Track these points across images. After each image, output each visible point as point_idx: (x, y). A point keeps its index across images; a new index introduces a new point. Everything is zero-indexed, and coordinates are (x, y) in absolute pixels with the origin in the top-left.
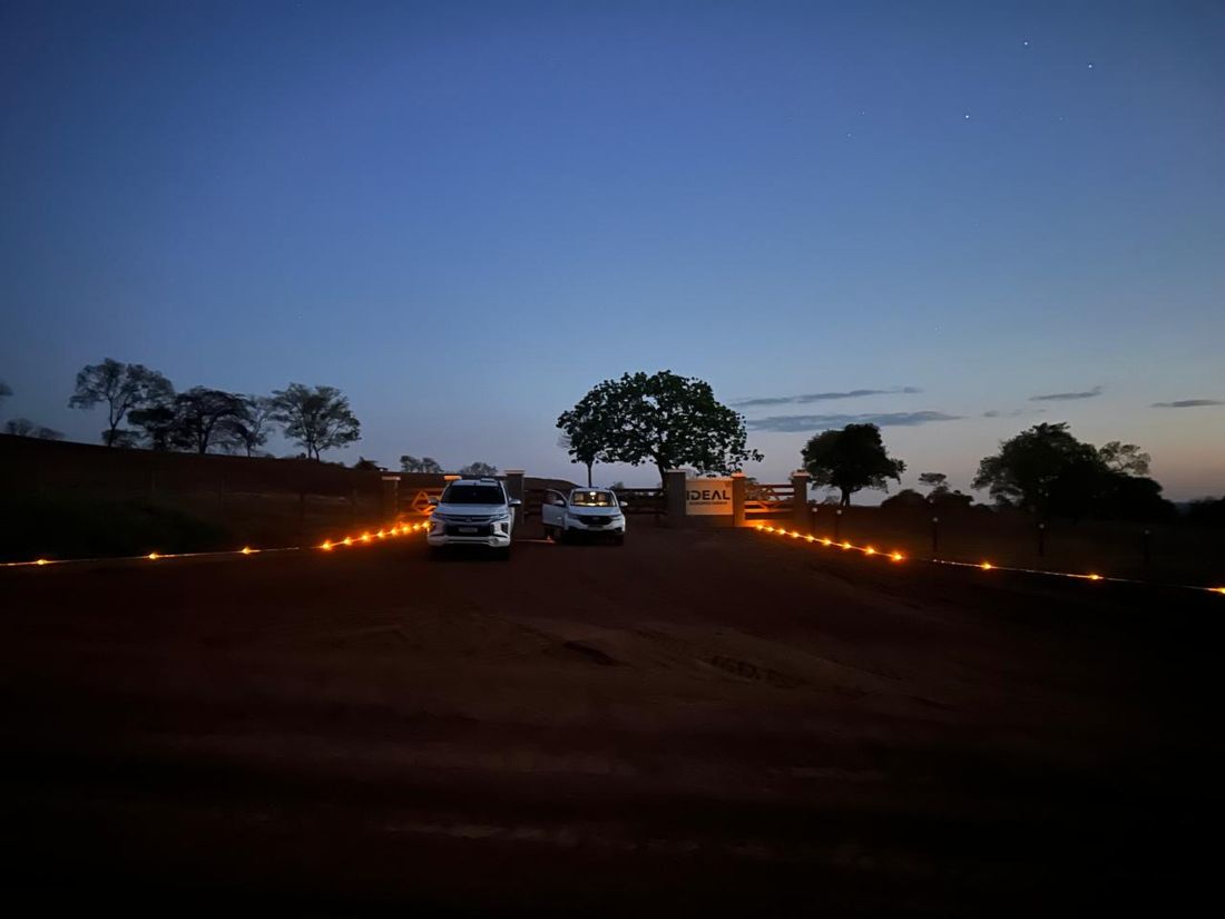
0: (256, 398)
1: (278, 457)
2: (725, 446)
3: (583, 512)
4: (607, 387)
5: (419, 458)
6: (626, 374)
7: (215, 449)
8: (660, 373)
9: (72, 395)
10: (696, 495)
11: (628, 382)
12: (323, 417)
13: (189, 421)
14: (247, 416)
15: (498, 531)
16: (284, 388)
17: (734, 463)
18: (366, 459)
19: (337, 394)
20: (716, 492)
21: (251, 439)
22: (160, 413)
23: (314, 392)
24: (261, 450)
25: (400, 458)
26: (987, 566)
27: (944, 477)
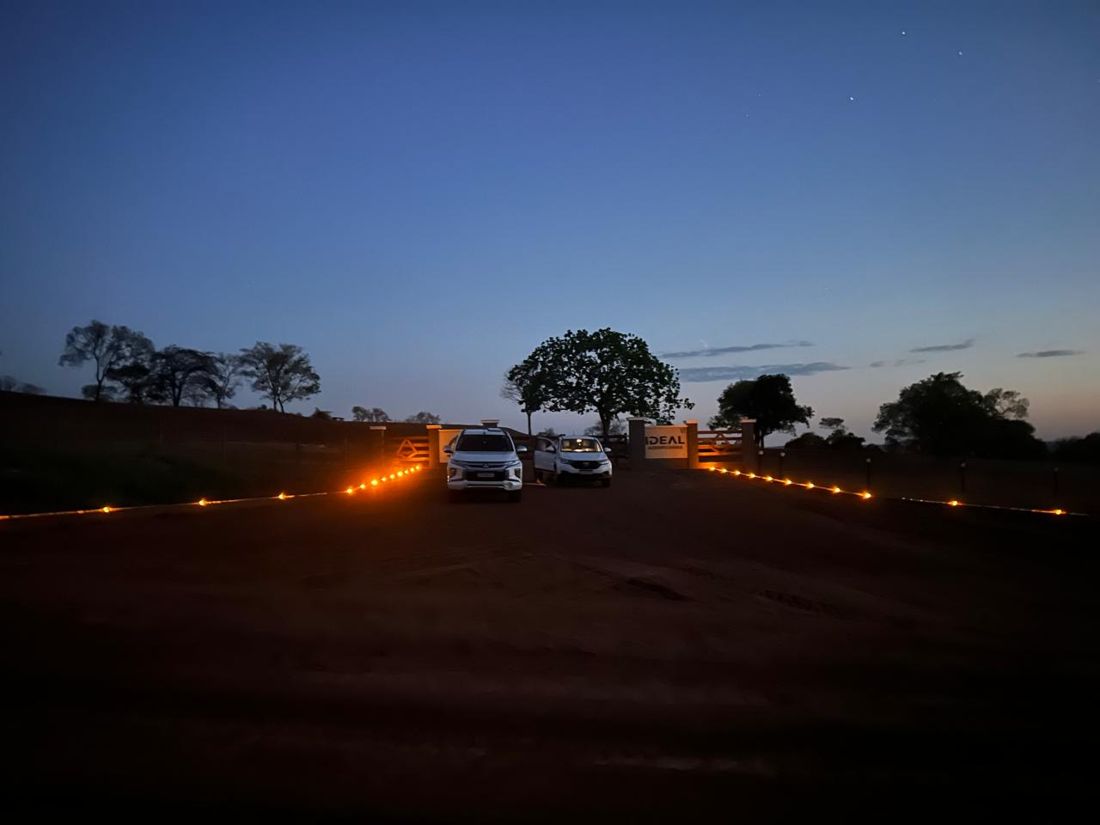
0: (225, 355)
1: (240, 408)
2: (659, 395)
3: (573, 457)
4: (553, 344)
5: (369, 408)
6: (569, 331)
7: (185, 402)
8: (601, 330)
9: (61, 354)
10: (654, 441)
11: (572, 339)
12: (286, 372)
13: (162, 377)
14: (216, 372)
15: (513, 476)
16: (250, 346)
17: (668, 411)
18: (322, 410)
19: (299, 352)
20: (672, 438)
21: (220, 393)
22: (136, 370)
23: (278, 349)
24: (228, 402)
25: (351, 408)
26: (955, 503)
27: (842, 421)
